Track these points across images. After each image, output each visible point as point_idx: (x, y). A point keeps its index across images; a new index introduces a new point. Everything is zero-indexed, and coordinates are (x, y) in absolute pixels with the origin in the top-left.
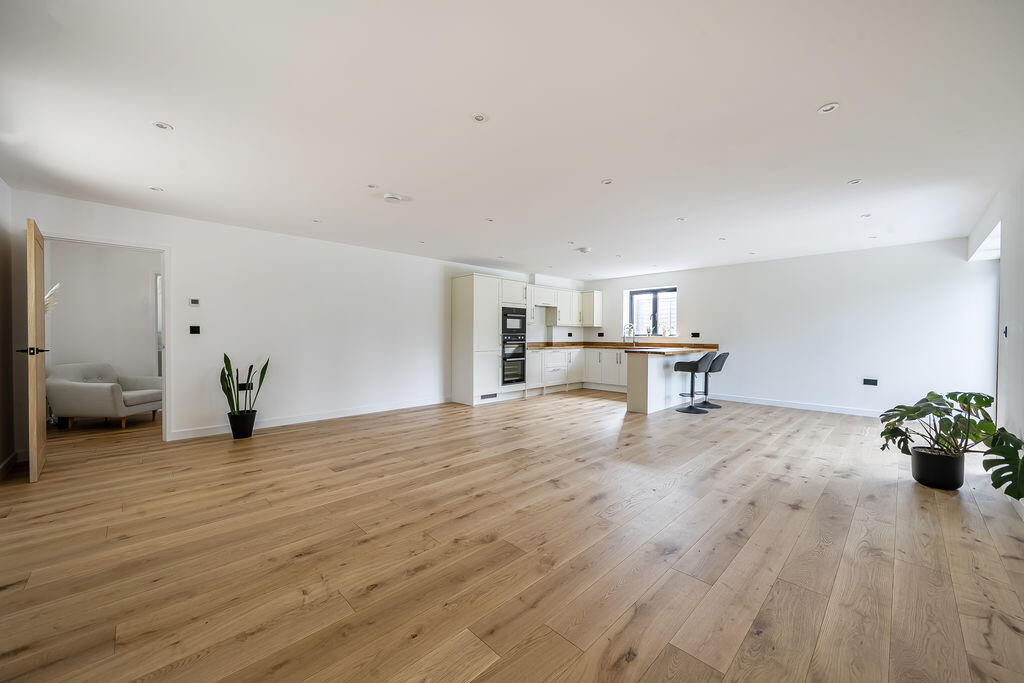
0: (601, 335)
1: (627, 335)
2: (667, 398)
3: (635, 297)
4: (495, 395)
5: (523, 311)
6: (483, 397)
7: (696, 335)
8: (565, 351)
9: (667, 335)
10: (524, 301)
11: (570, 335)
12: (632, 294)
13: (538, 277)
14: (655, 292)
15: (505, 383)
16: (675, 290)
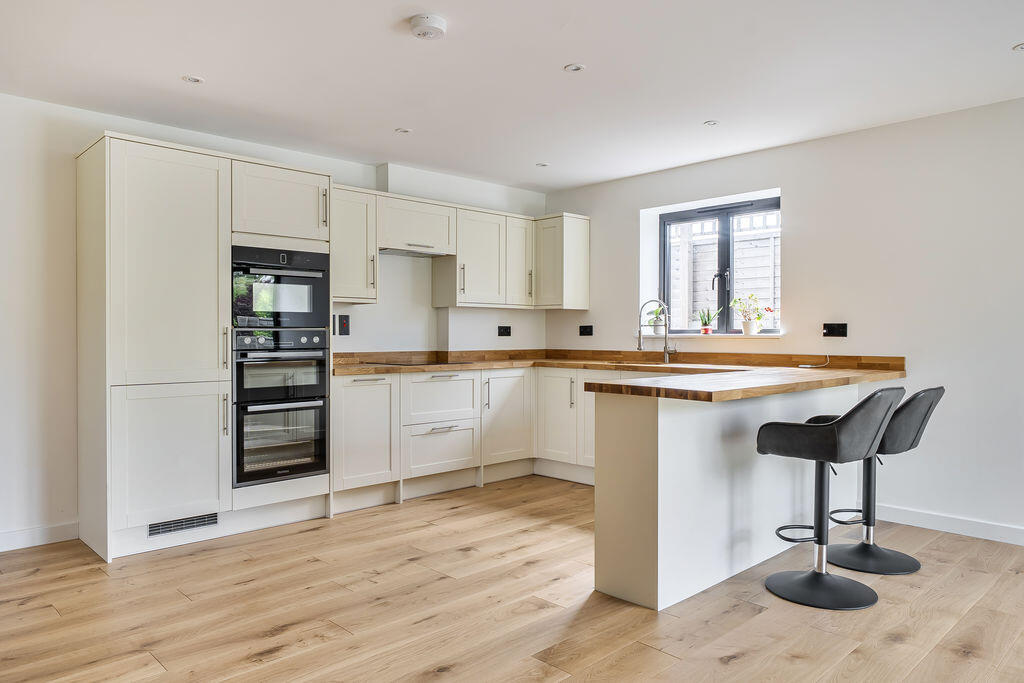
0: (586, 331)
1: (647, 331)
2: (738, 539)
3: (674, 230)
4: (212, 519)
5: (321, 262)
6: (155, 529)
7: (836, 330)
8: (476, 375)
9: (755, 331)
10: (323, 233)
11: (505, 331)
12: (665, 220)
13: (397, 173)
14: (724, 213)
15: (244, 477)
16: (775, 204)
